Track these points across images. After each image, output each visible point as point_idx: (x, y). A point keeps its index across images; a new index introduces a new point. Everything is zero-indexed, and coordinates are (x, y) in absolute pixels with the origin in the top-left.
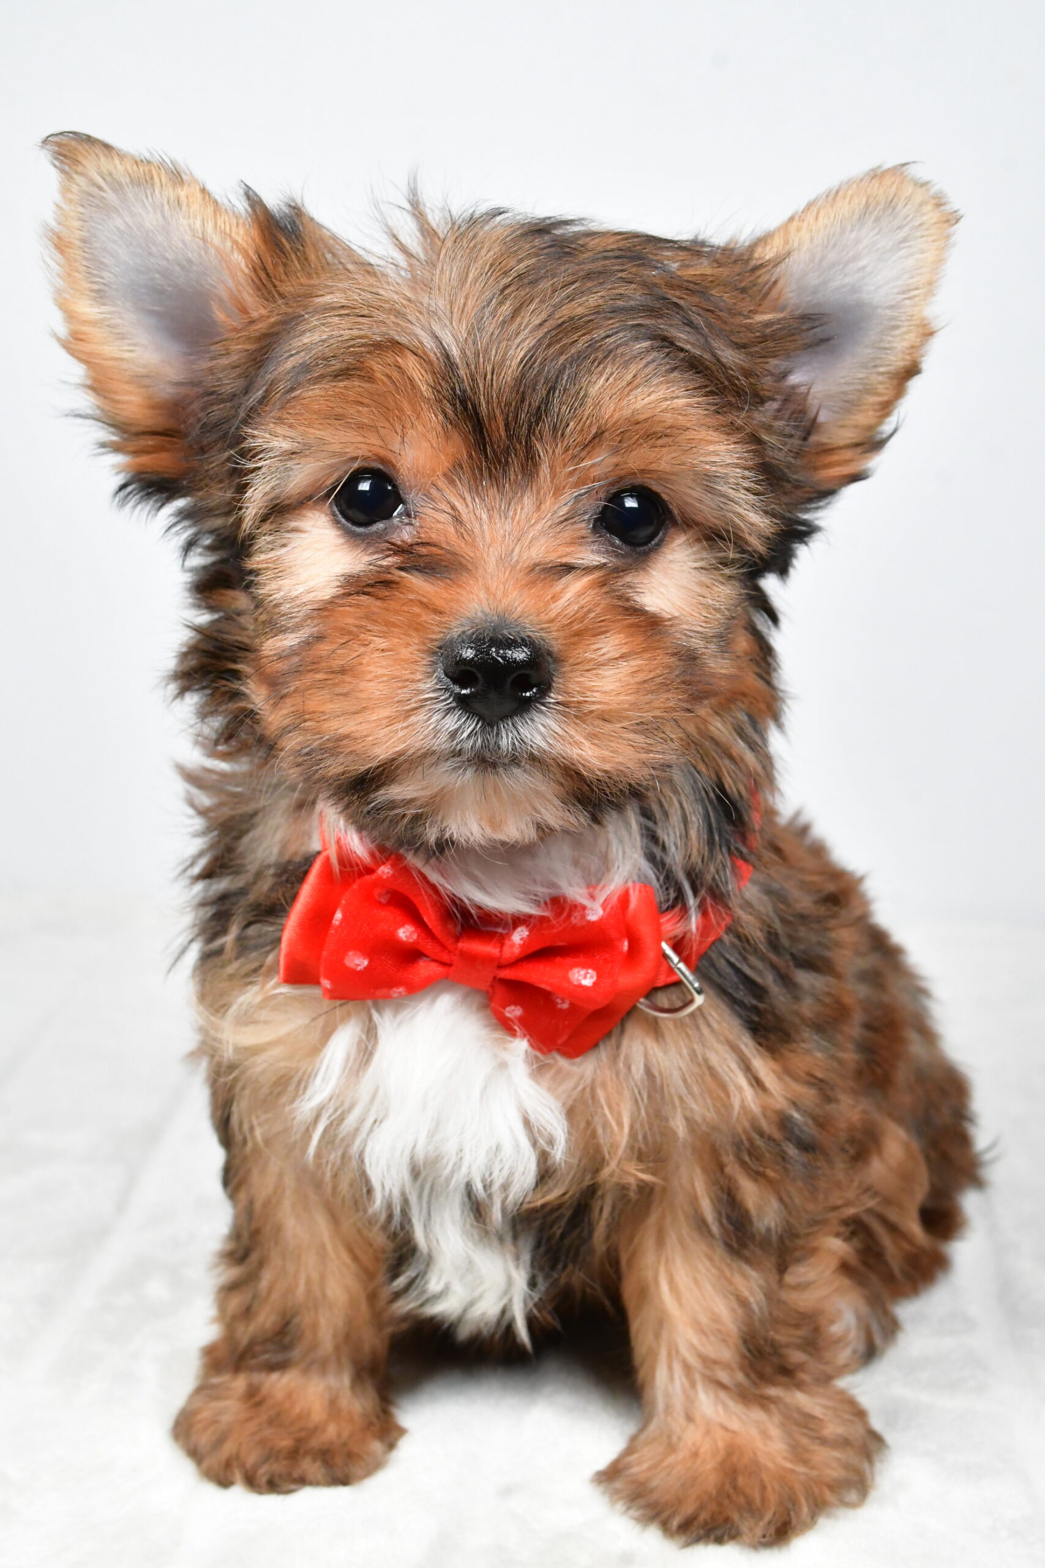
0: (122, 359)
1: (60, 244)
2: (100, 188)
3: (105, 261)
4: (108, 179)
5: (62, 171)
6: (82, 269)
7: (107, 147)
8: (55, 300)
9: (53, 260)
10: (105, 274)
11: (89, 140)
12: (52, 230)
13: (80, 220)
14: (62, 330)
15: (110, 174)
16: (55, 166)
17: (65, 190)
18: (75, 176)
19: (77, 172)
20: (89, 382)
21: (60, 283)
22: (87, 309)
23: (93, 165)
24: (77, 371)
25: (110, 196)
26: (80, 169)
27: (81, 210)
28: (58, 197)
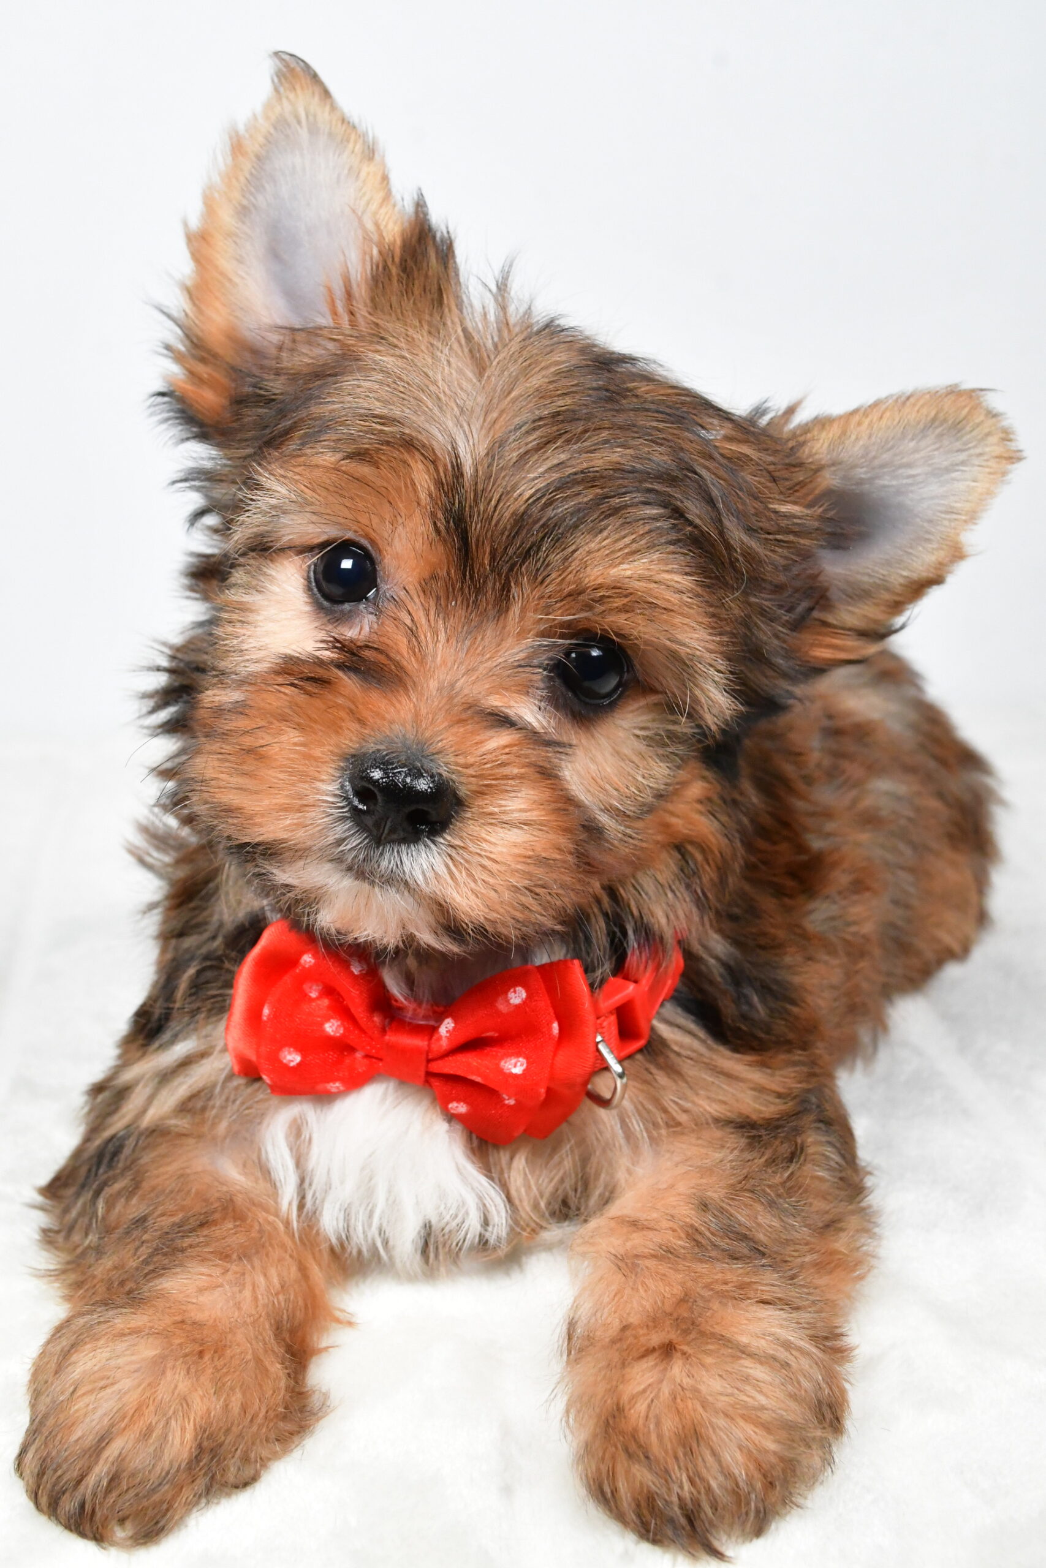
0: (230, 280)
1: (237, 147)
2: (299, 122)
3: (266, 186)
4: (311, 118)
5: (276, 90)
6: (242, 179)
7: (326, 93)
8: (204, 192)
9: (223, 160)
10: (260, 198)
11: (315, 77)
12: (237, 133)
13: (266, 138)
14: (195, 223)
15: (315, 116)
16: (273, 81)
17: (268, 107)
18: (284, 101)
19: (287, 98)
20: (189, 283)
21: (217, 179)
22: (227, 217)
23: (303, 101)
24: (184, 267)
25: (304, 133)
26: (292, 96)
27: (272, 131)
28: (259, 109)
